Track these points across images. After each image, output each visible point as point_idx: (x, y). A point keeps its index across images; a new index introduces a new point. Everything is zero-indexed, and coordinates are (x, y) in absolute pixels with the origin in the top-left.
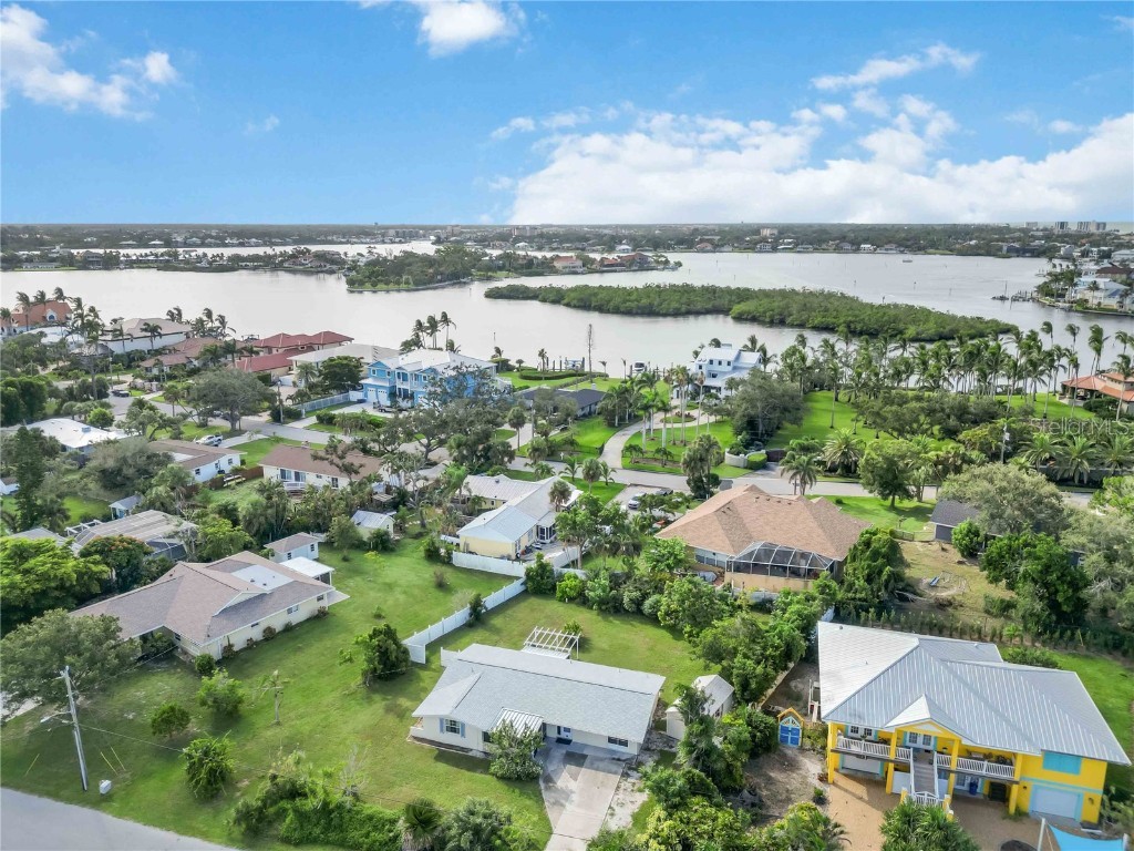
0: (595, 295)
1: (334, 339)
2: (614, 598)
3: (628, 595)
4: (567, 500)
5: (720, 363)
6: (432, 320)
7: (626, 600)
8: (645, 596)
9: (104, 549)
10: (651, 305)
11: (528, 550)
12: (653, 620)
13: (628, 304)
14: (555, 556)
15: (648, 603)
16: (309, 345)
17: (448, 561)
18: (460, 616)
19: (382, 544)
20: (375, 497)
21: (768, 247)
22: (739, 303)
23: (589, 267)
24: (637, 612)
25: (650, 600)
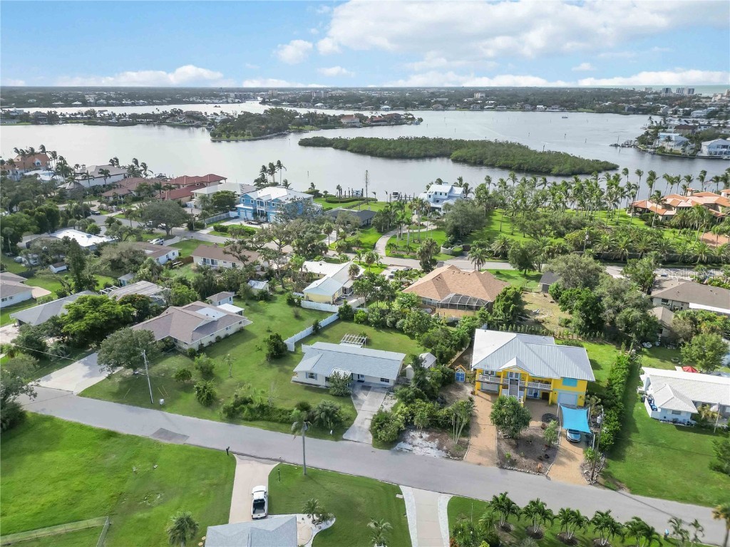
0: (368, 144)
1: (215, 179)
2: (382, 321)
3: (389, 319)
4: (357, 274)
5: (441, 194)
6: (271, 165)
7: (388, 322)
8: (397, 320)
9: (131, 300)
10: (402, 151)
11: (339, 299)
12: (401, 331)
13: (388, 151)
14: (353, 302)
15: (398, 323)
16: (201, 182)
17: (299, 305)
18: (308, 330)
19: (265, 297)
20: (257, 273)
21: (478, 107)
22: (456, 150)
23: (364, 122)
24: (393, 327)
25: (400, 322)
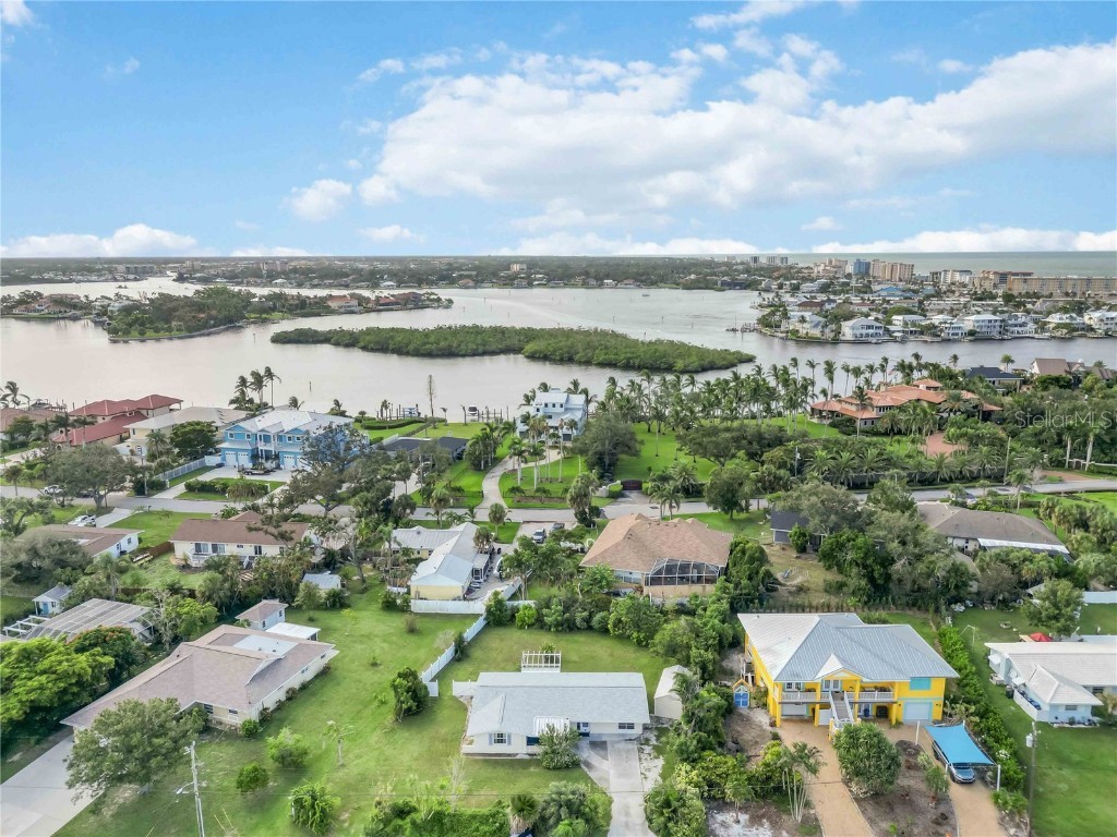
0: (392, 338)
1: (162, 403)
2: (567, 620)
3: (580, 616)
5: (554, 406)
6: (255, 375)
7: (578, 621)
8: (591, 615)
10: (450, 346)
11: (471, 591)
13: (428, 346)
15: (596, 619)
16: (138, 410)
17: (407, 609)
21: (524, 283)
22: (527, 342)
24: (590, 628)
25: (598, 617)
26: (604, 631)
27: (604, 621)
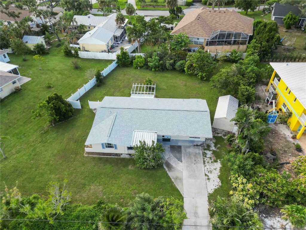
2: (161, 65)
3: (168, 62)
4: (123, 23)
7: (168, 65)
8: (175, 62)
11: (112, 47)
14: (128, 47)
15: (178, 65)
17: (76, 56)
18: (92, 82)
19: (40, 50)
20: (32, 29)
24: (173, 69)
25: (179, 63)
26: (183, 71)
27: (182, 66)
